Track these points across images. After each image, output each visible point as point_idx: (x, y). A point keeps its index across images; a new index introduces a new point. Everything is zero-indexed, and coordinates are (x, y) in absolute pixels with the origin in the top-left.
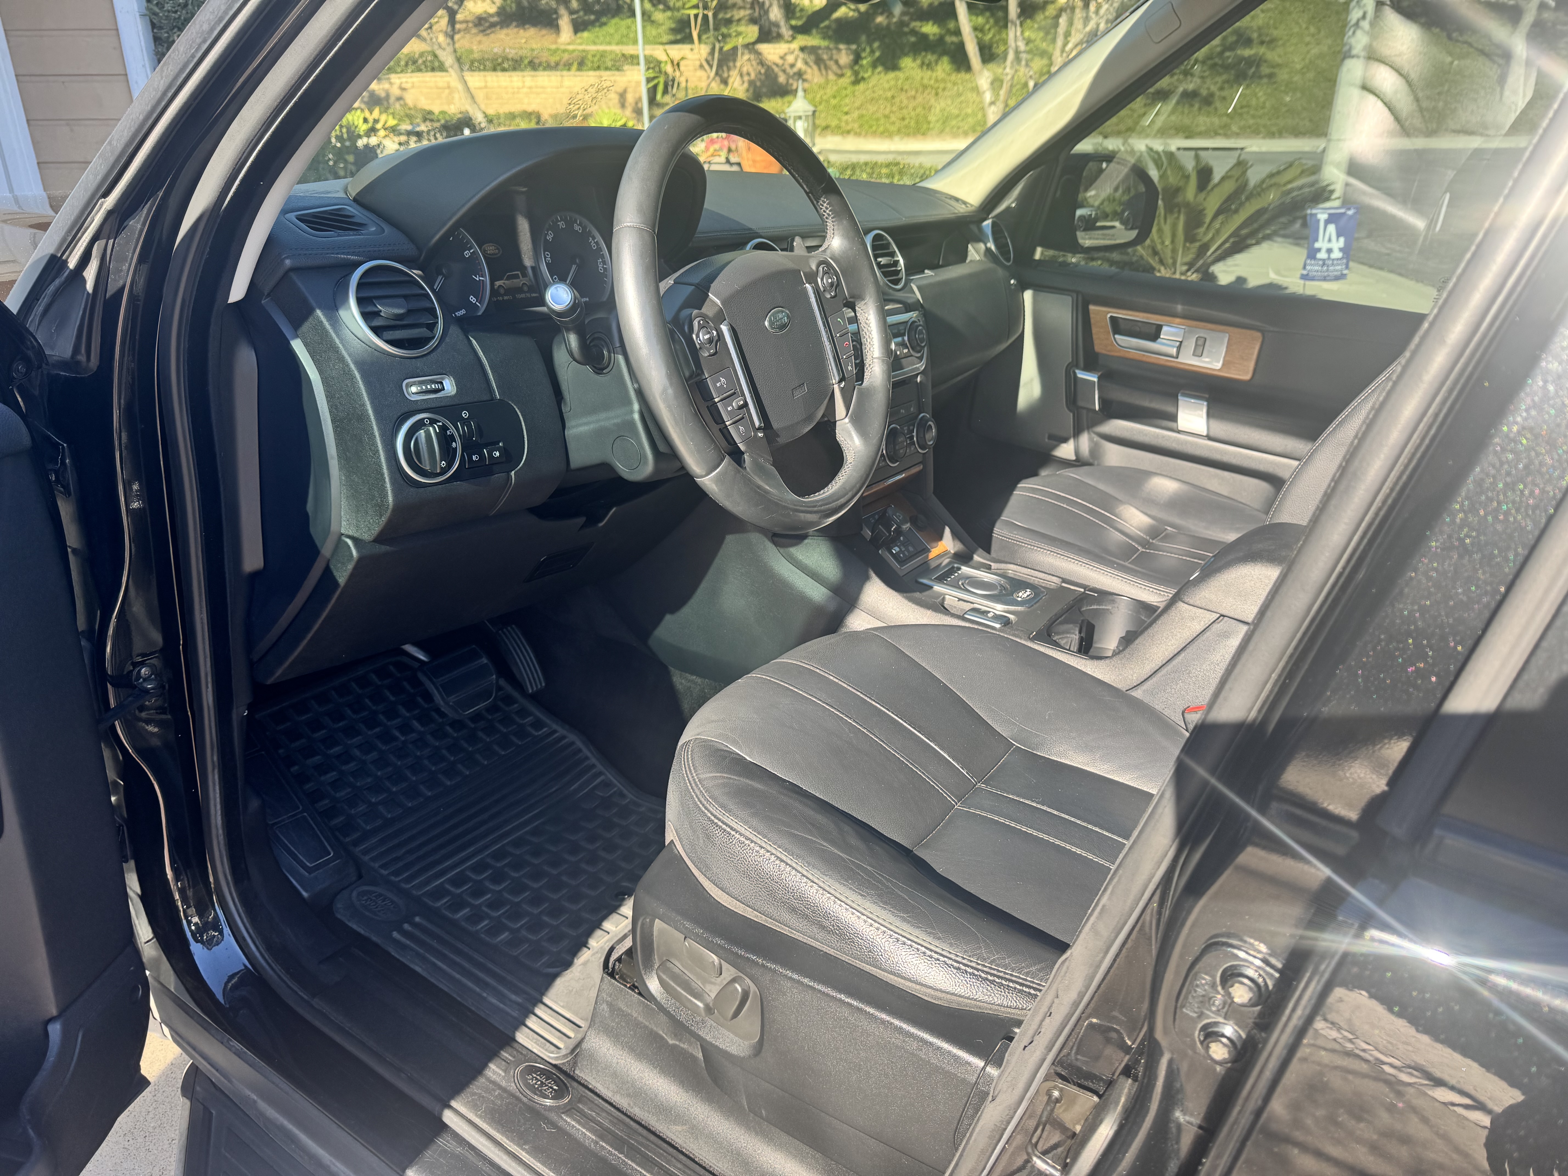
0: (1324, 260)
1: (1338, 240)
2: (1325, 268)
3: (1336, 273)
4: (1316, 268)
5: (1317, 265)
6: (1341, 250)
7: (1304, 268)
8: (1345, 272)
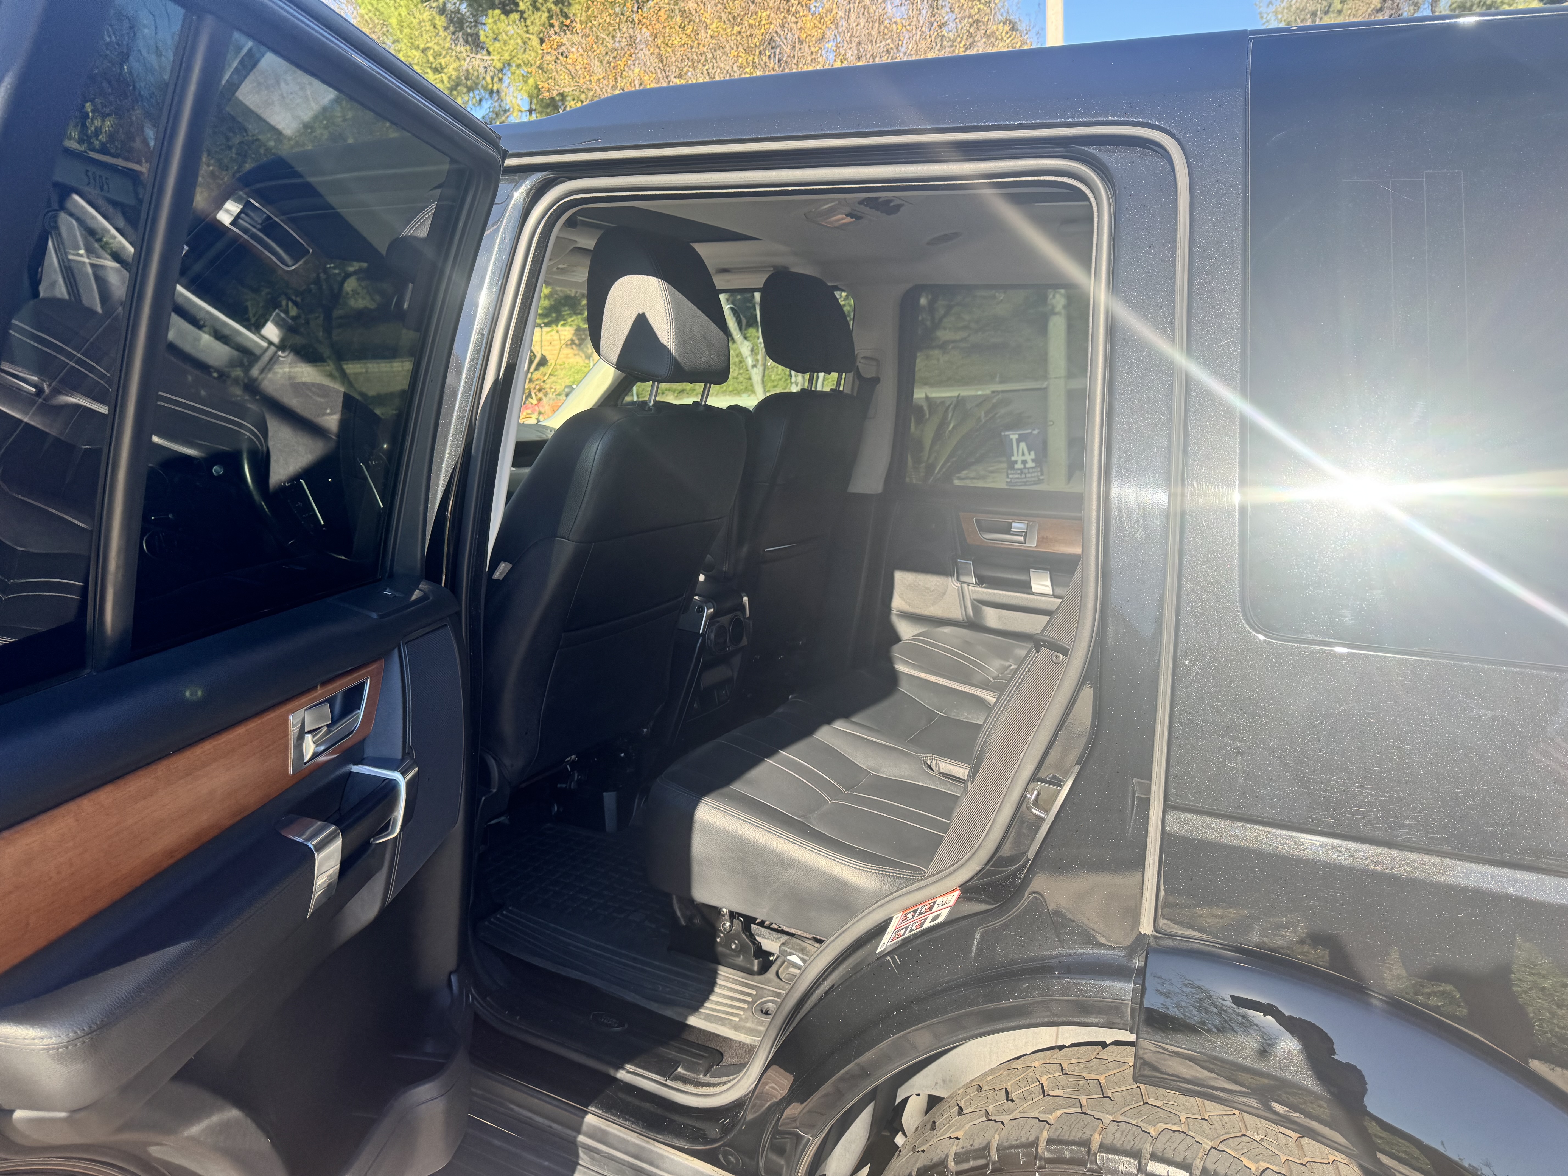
0: (1021, 469)
1: (1029, 454)
2: (1023, 476)
3: (1033, 479)
4: (1016, 476)
5: (1016, 473)
6: (1033, 460)
7: (1008, 477)
8: (1041, 478)
